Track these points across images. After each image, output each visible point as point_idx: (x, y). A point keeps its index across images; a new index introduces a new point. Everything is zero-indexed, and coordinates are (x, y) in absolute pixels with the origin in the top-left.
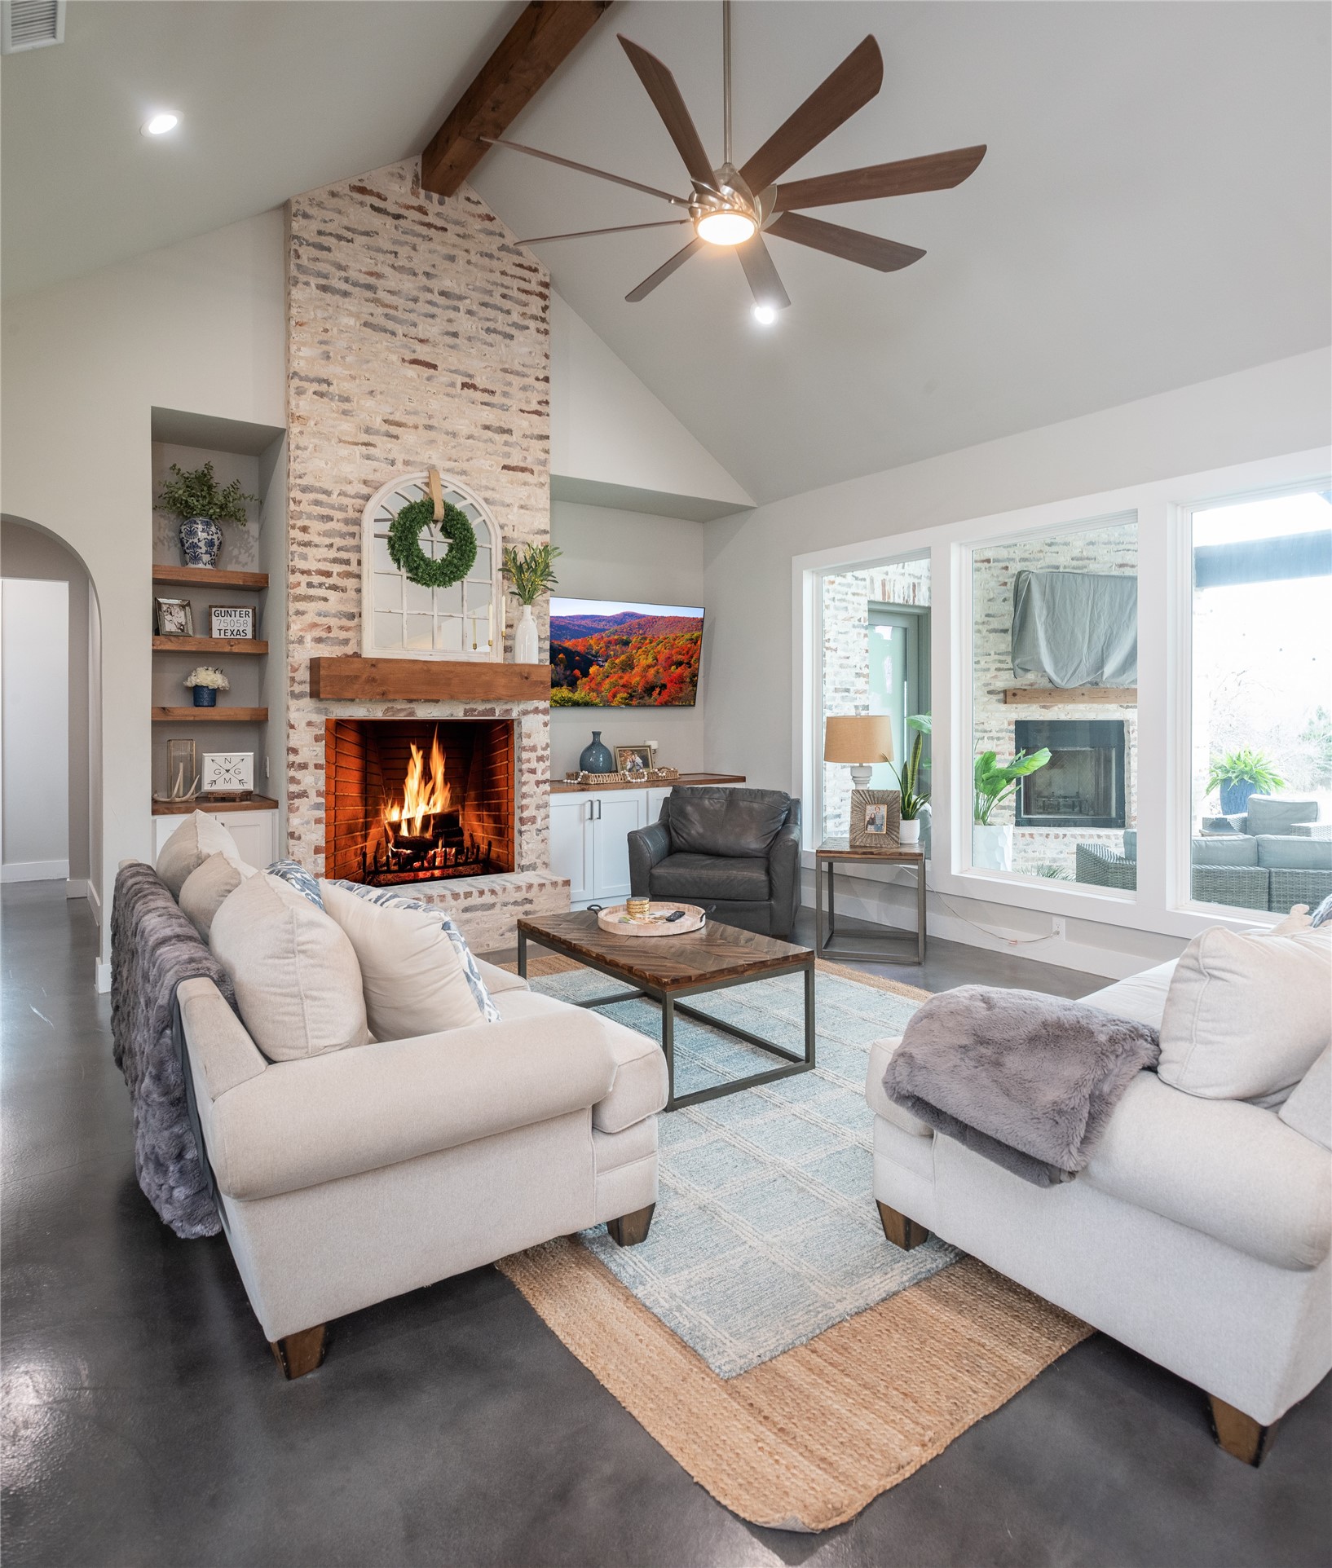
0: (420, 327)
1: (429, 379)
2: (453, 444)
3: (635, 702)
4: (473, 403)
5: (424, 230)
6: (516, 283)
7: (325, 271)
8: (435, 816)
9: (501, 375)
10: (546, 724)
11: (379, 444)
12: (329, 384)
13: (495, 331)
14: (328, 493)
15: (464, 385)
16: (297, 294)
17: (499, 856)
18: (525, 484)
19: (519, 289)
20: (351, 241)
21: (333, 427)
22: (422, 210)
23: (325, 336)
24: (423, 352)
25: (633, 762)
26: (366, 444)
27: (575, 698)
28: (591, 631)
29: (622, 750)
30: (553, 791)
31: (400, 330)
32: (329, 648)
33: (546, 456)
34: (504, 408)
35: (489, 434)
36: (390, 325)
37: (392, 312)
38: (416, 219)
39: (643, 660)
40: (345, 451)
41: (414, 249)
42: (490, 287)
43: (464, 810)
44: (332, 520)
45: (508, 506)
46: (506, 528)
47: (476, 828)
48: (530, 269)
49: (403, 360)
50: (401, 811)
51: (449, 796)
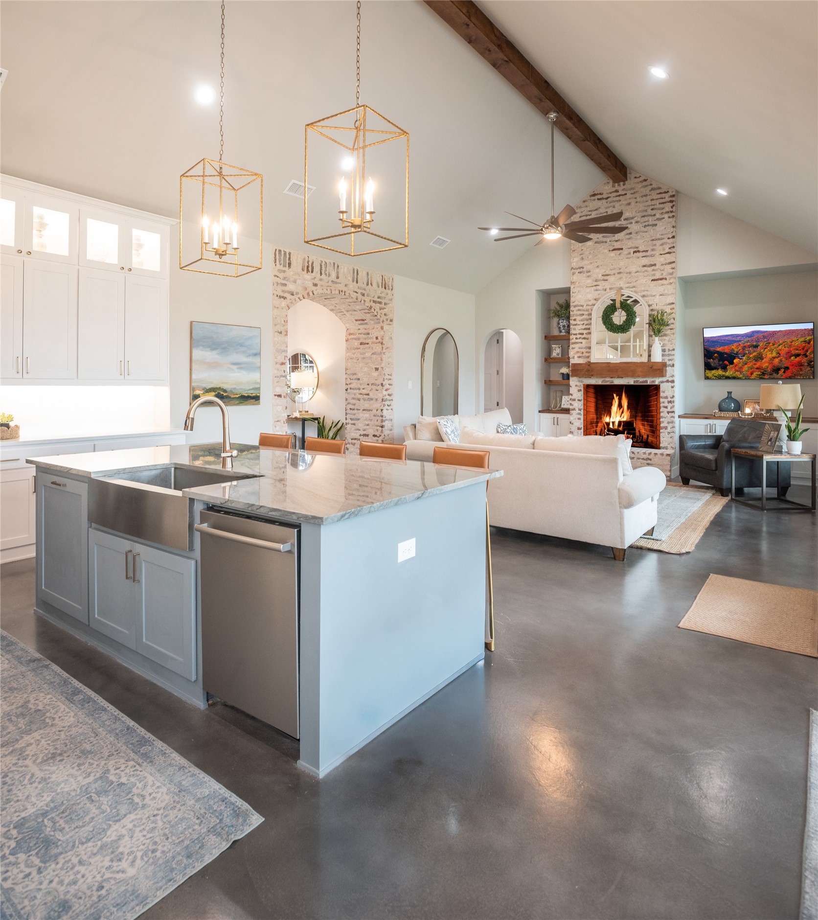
0: (617, 236)
1: (619, 255)
2: (630, 277)
3: (767, 377)
4: (639, 258)
5: (618, 198)
6: (658, 201)
8: (623, 422)
9: (650, 243)
10: (673, 387)
11: (600, 285)
12: (583, 268)
13: (648, 225)
14: (582, 306)
15: (634, 252)
17: (652, 442)
18: (662, 285)
19: (659, 203)
21: (585, 282)
22: (617, 191)
23: (582, 252)
24: (617, 245)
26: (596, 286)
27: (727, 375)
28: (732, 342)
29: (748, 401)
31: (609, 240)
32: (583, 360)
33: (674, 270)
34: (652, 256)
35: (645, 268)
36: (604, 239)
38: (615, 195)
39: (769, 355)
40: (588, 290)
41: (614, 207)
42: (646, 208)
43: (636, 420)
44: (584, 315)
45: (654, 296)
46: (653, 305)
47: (641, 428)
48: (665, 192)
49: (610, 251)
50: (610, 418)
51: (629, 414)
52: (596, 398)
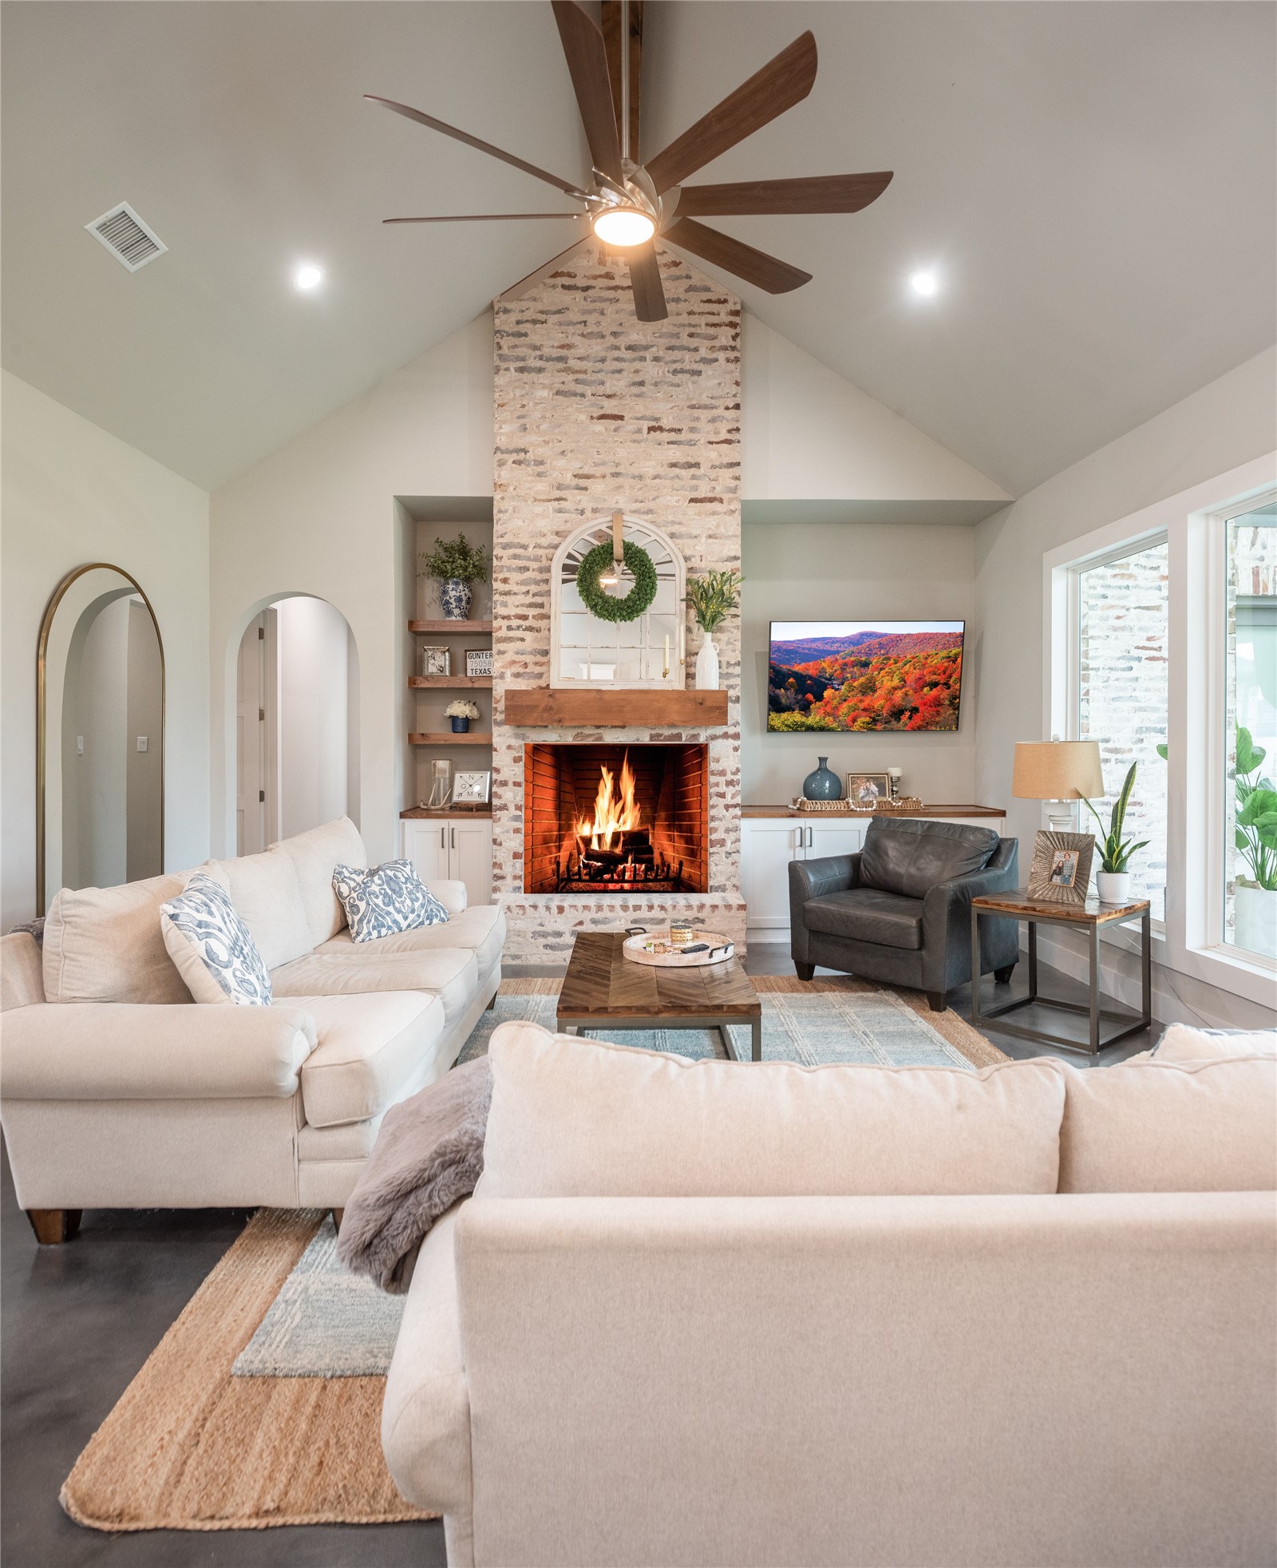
0: (608, 384)
1: (615, 430)
2: (639, 486)
3: (879, 727)
4: (660, 444)
5: (611, 294)
6: (704, 320)
7: (522, 355)
8: (624, 833)
9: (688, 412)
10: (736, 749)
11: (570, 498)
12: (526, 452)
13: (682, 371)
14: (524, 547)
15: (651, 429)
16: (500, 380)
17: (690, 876)
18: (714, 513)
19: (707, 325)
20: (545, 322)
21: (529, 489)
22: (608, 277)
23: (522, 412)
24: (610, 407)
25: (868, 789)
26: (558, 500)
27: (809, 722)
28: (823, 654)
29: (855, 777)
30: (744, 816)
31: (588, 391)
32: (525, 682)
33: (737, 482)
34: (691, 443)
35: (676, 471)
36: (580, 389)
37: (581, 376)
38: (604, 285)
39: (887, 682)
40: (539, 508)
41: (602, 313)
42: (677, 330)
43: (654, 829)
44: (528, 570)
45: (695, 537)
46: (693, 559)
47: (666, 847)
48: (719, 302)
49: (592, 418)
50: (592, 827)
51: (639, 815)
52: (558, 777)
